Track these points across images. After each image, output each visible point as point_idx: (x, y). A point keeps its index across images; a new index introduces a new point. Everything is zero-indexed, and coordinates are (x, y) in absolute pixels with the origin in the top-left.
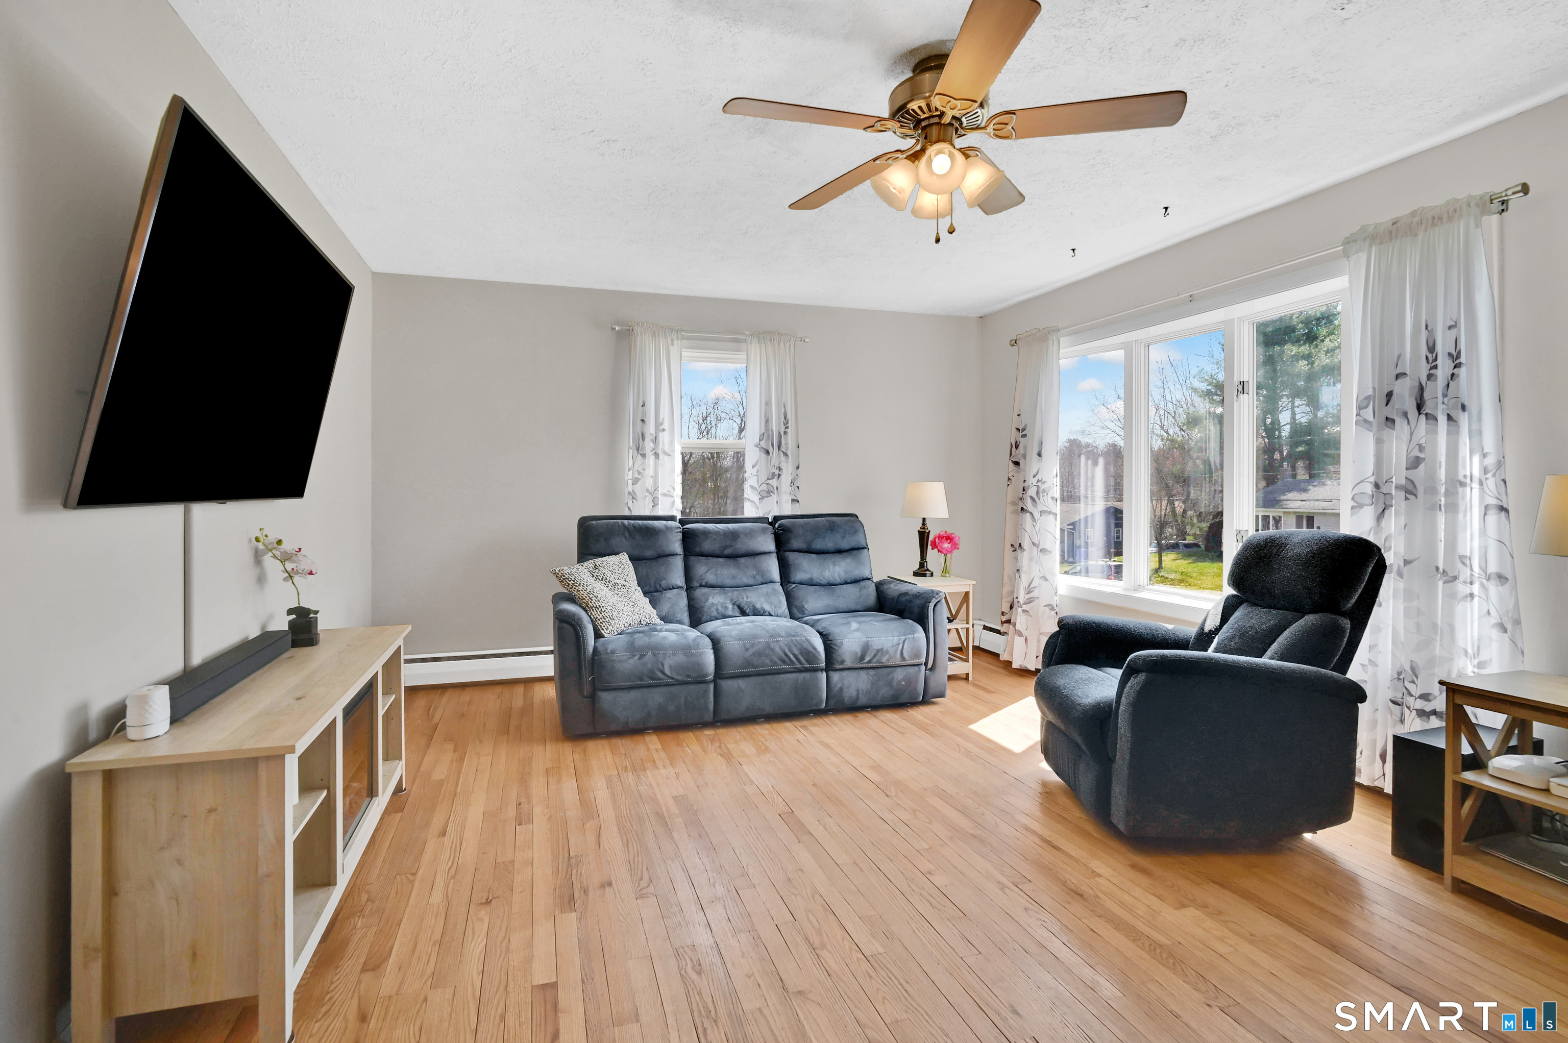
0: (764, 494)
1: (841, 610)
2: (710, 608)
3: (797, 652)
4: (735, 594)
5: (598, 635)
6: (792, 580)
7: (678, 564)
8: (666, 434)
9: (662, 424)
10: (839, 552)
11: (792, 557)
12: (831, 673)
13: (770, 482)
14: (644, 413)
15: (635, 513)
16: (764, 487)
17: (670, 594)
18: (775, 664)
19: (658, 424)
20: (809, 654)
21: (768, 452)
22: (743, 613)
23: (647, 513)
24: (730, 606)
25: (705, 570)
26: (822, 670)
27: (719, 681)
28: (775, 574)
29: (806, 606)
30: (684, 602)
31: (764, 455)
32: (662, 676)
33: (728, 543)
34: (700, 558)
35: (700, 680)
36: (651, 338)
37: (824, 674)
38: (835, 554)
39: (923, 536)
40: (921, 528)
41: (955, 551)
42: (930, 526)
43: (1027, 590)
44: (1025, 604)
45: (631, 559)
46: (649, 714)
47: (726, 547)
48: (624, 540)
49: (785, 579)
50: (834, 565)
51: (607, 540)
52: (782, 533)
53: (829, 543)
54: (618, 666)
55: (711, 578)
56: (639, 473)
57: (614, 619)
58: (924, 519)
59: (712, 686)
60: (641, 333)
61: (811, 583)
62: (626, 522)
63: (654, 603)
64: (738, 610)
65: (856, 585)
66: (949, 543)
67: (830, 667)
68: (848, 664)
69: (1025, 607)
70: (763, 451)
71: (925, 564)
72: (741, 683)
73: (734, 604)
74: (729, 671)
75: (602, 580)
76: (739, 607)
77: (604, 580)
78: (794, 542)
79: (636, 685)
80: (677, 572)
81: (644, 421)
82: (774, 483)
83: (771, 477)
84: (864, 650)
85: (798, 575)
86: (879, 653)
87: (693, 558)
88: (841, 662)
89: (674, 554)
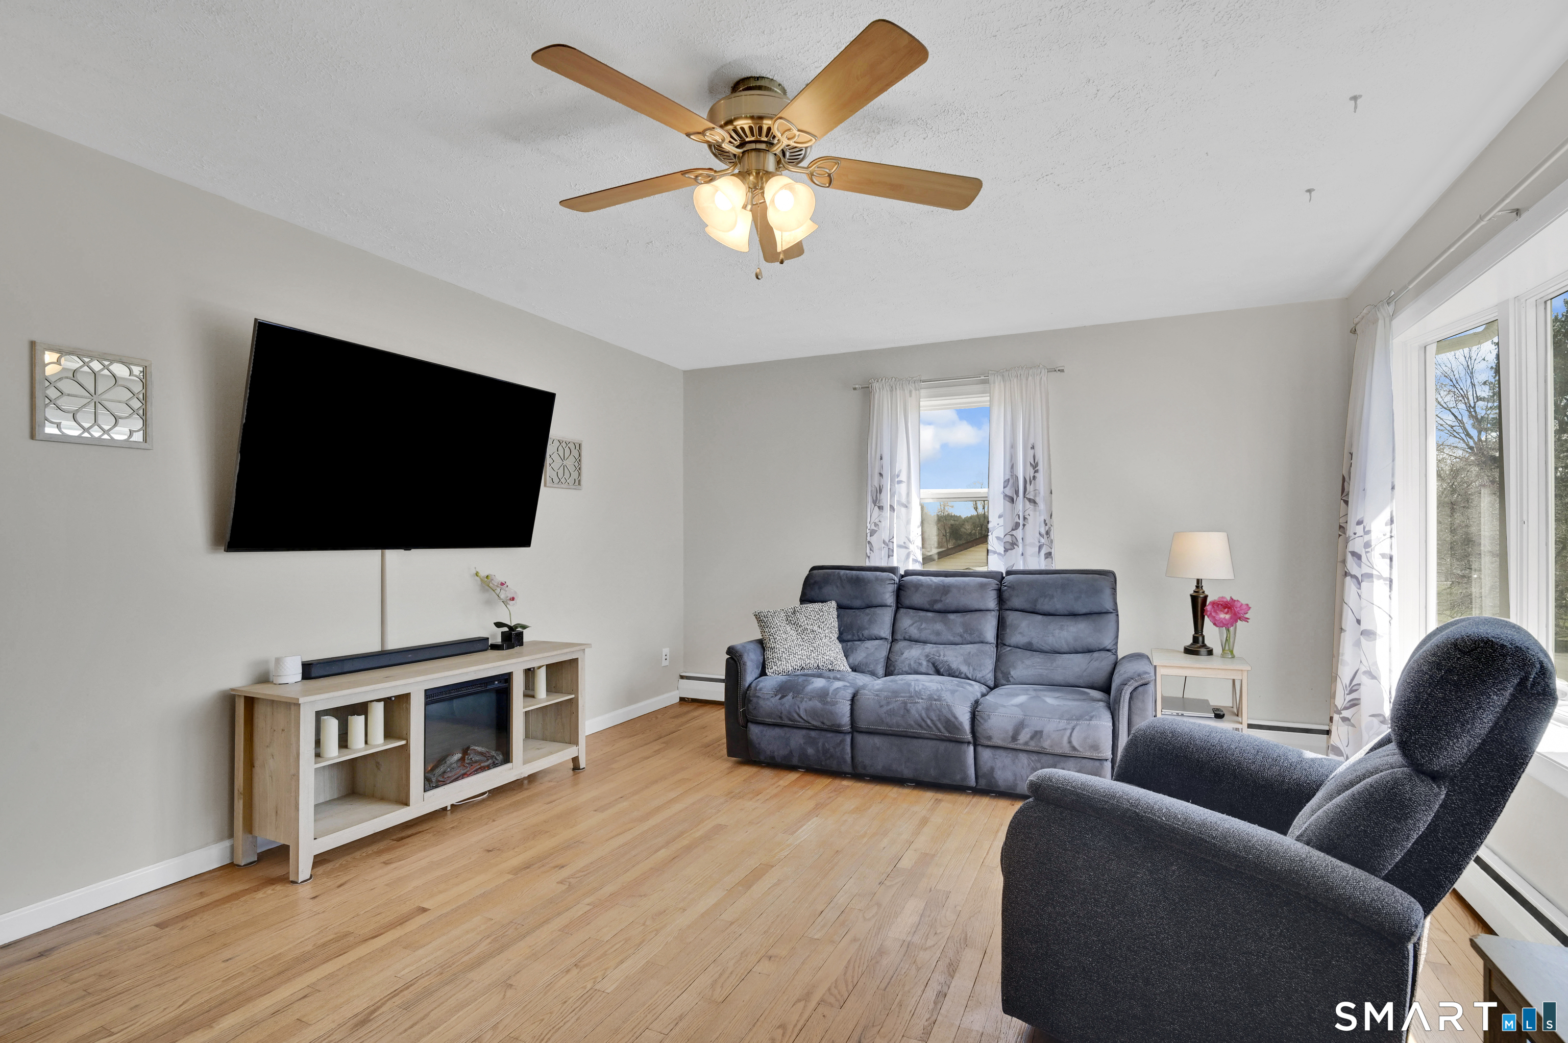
0: (1008, 547)
1: (1055, 683)
2: (903, 662)
3: (934, 718)
4: (929, 648)
5: (763, 672)
6: (1007, 642)
7: (886, 616)
8: (903, 486)
9: (898, 476)
10: (1073, 615)
11: (1011, 617)
12: (979, 749)
13: (1014, 533)
14: (882, 466)
15: (868, 565)
16: (1009, 539)
17: (869, 644)
18: (912, 727)
19: (895, 477)
20: (951, 725)
21: (1012, 500)
22: (938, 673)
23: (883, 564)
24: (925, 663)
25: (907, 622)
26: (969, 743)
27: (857, 735)
28: (990, 634)
29: (1012, 673)
30: (884, 653)
31: (1008, 504)
32: (800, 720)
33: (938, 598)
34: (909, 610)
35: (835, 730)
36: (889, 393)
37: (971, 748)
38: (1068, 617)
39: (1199, 605)
40: (1195, 592)
42: (1207, 589)
43: (1348, 689)
44: (1346, 708)
45: (840, 607)
46: (791, 752)
47: (936, 601)
48: (835, 589)
49: (1000, 641)
50: (1061, 628)
51: (820, 588)
52: (1006, 590)
53: (1058, 604)
54: (761, 702)
55: (914, 632)
56: (876, 525)
57: (781, 661)
58: (1198, 581)
59: (848, 739)
60: (880, 389)
61: (1029, 648)
62: (842, 572)
63: (847, 651)
64: (933, 669)
65: (1088, 656)
66: (1226, 613)
67: (977, 741)
68: (997, 741)
69: (1345, 714)
70: (1007, 499)
71: (1201, 639)
72: (877, 740)
73: (928, 661)
74: (863, 725)
75: (794, 624)
76: (933, 664)
77: (799, 625)
78: (1016, 602)
79: (779, 723)
80: (882, 624)
81: (881, 475)
82: (1019, 533)
83: (1017, 525)
84: (1019, 727)
85: (1015, 638)
86: (1037, 735)
87: (902, 611)
88: (990, 738)
89: (886, 604)
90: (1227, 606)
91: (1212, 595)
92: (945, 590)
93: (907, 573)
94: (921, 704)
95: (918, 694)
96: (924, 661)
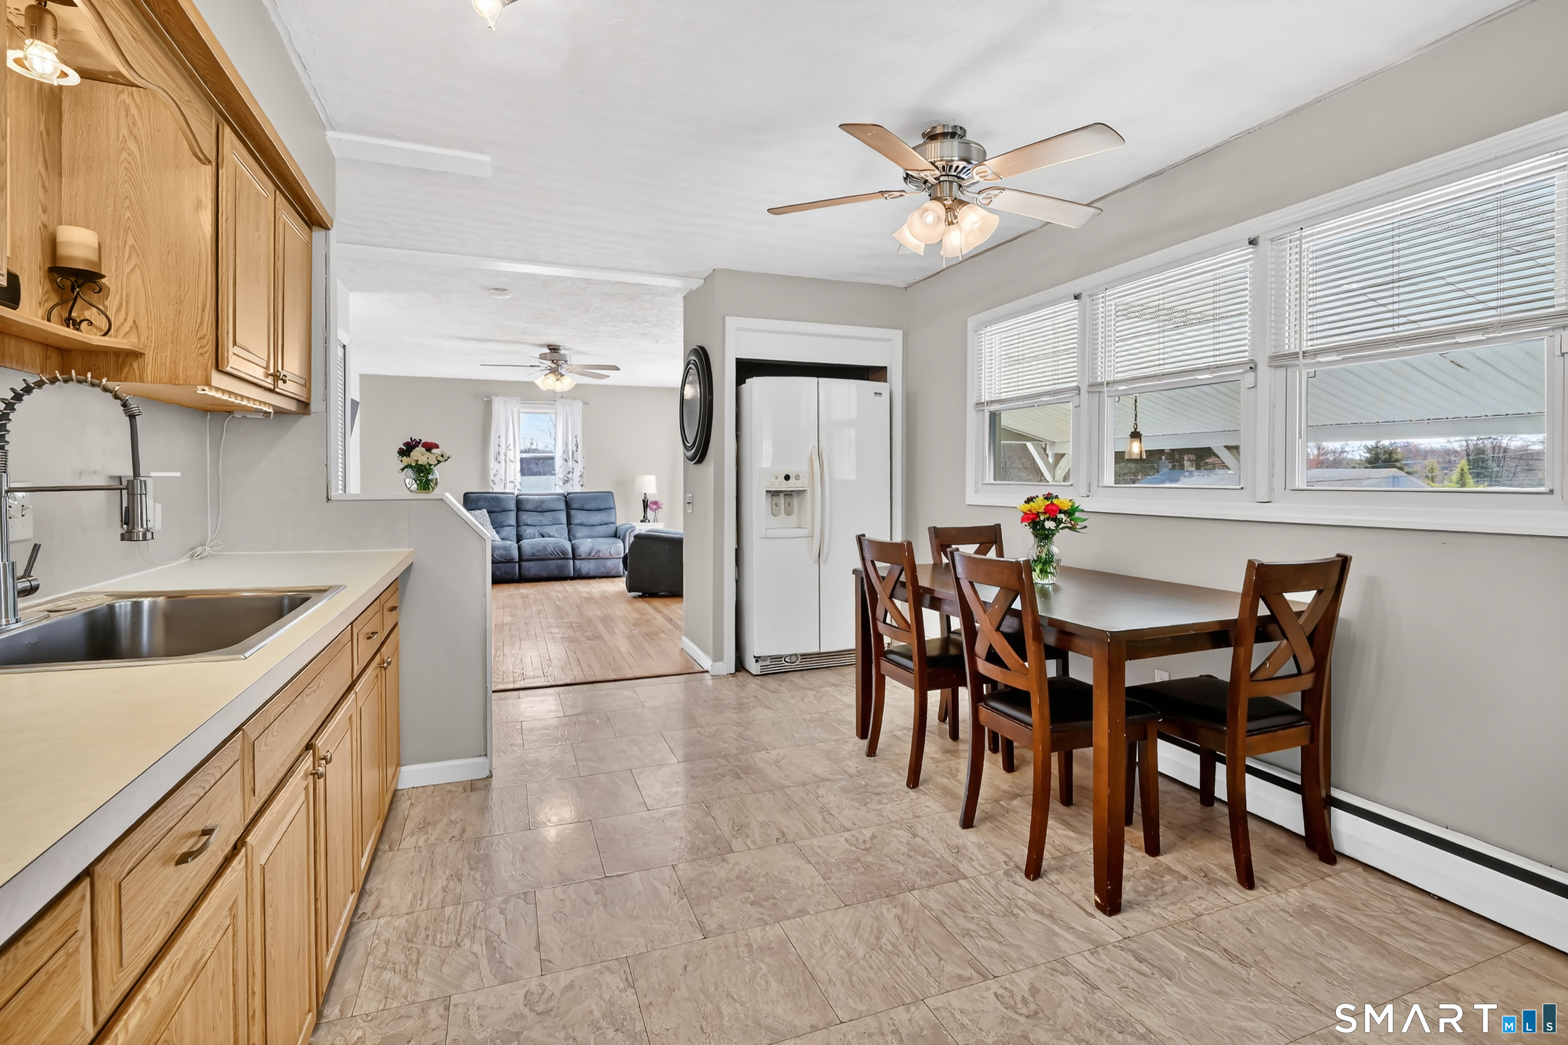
1: (595, 537)
2: (526, 534)
3: (557, 552)
4: (538, 528)
6: (572, 523)
7: (513, 515)
8: (511, 451)
9: (509, 446)
10: (598, 510)
11: (573, 512)
12: (576, 561)
13: (567, 476)
14: (500, 441)
15: (494, 491)
16: (564, 479)
17: (507, 529)
18: (547, 556)
19: (507, 447)
20: (564, 553)
21: (566, 460)
22: (543, 536)
23: (502, 491)
25: (526, 518)
26: (571, 559)
27: (520, 562)
28: (564, 520)
29: (577, 535)
31: (564, 462)
33: (539, 506)
34: (524, 512)
35: (511, 561)
36: (503, 403)
37: (572, 561)
38: (596, 511)
39: (645, 504)
40: (644, 499)
41: (659, 510)
42: (648, 498)
45: (489, 512)
48: (486, 503)
49: (569, 523)
50: (594, 516)
51: (477, 503)
52: (568, 501)
53: (592, 505)
55: (528, 521)
56: (497, 471)
58: (645, 494)
59: (517, 565)
60: (498, 401)
61: (582, 525)
62: (488, 495)
63: (498, 533)
65: (606, 525)
66: (658, 507)
67: (574, 558)
68: (583, 556)
70: (564, 460)
71: (646, 517)
72: (531, 564)
73: (539, 533)
74: (524, 558)
78: (575, 505)
80: (512, 519)
81: (499, 446)
82: (570, 476)
83: (569, 473)
84: (592, 549)
85: (575, 521)
86: (598, 551)
87: (520, 513)
88: (580, 555)
89: (511, 510)
90: (655, 503)
91: (650, 499)
92: (541, 502)
93: (519, 495)
94: (547, 546)
95: (545, 543)
96: (537, 534)
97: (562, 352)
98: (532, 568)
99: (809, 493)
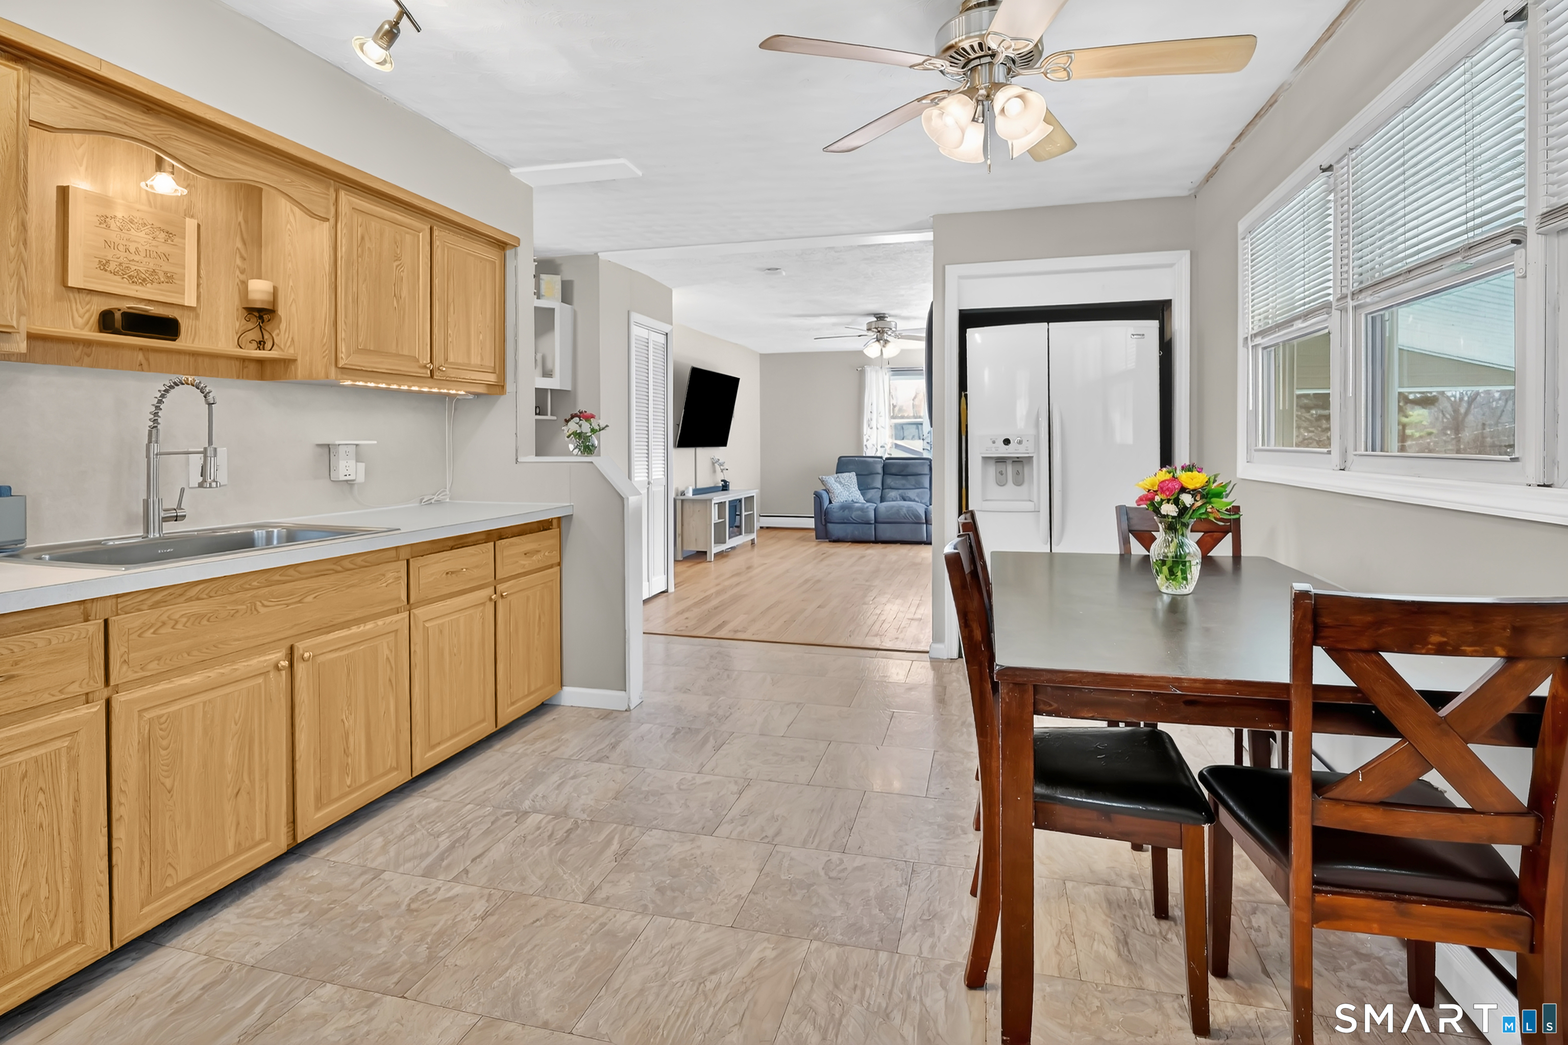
2: (890, 497)
3: (911, 515)
4: (900, 491)
5: (830, 502)
7: (879, 478)
14: (872, 408)
15: (867, 455)
17: (873, 491)
18: (901, 520)
19: (879, 415)
20: (917, 516)
22: (905, 500)
23: (873, 454)
25: (890, 481)
26: (924, 523)
27: (877, 524)
28: (926, 485)
32: (852, 520)
33: (903, 469)
34: (890, 476)
35: (869, 524)
37: (925, 525)
45: (857, 475)
46: (848, 535)
47: (902, 471)
48: (854, 467)
51: (846, 466)
54: (835, 515)
55: (892, 484)
56: (869, 436)
57: (837, 498)
59: (873, 526)
62: (856, 459)
63: (862, 493)
67: (927, 522)
72: (887, 527)
73: (900, 496)
74: (879, 520)
76: (903, 498)
77: (840, 483)
79: (845, 522)
80: (878, 482)
81: (871, 412)
87: (886, 476)
89: (878, 473)
92: (907, 466)
93: (887, 459)
94: (904, 510)
95: (904, 506)
96: (898, 497)
97: (888, 319)
98: (886, 531)
99: (1035, 460)
